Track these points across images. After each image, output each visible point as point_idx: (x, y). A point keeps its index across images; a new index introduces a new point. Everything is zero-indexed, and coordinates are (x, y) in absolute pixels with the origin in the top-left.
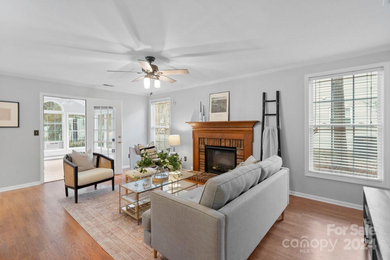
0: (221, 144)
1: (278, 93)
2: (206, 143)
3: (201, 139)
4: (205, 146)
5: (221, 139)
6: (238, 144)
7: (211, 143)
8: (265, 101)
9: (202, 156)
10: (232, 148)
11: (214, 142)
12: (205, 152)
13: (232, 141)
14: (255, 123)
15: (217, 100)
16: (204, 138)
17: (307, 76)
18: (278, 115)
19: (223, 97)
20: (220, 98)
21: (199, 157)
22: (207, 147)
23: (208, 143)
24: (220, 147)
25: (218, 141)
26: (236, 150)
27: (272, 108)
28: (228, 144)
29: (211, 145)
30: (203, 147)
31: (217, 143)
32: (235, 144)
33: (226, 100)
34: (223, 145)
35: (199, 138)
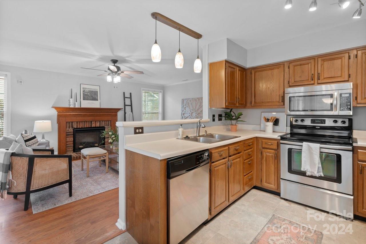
0: (91, 125)
1: (131, 94)
2: (75, 127)
3: (68, 123)
4: (74, 129)
5: (91, 122)
6: (106, 124)
7: (81, 126)
8: (125, 98)
9: (69, 139)
10: (102, 127)
11: (84, 125)
12: (74, 135)
13: (101, 122)
14: (119, 109)
15: (88, 91)
16: (72, 122)
17: (142, 89)
18: (131, 105)
19: (95, 89)
20: (91, 89)
21: (66, 140)
22: (75, 129)
23: (77, 126)
24: (91, 127)
25: (89, 123)
26: (105, 128)
27: (128, 102)
28: (98, 125)
29: (81, 127)
30: (71, 130)
31: (87, 125)
32: (104, 124)
33: (97, 92)
34: (93, 125)
35: (67, 122)
